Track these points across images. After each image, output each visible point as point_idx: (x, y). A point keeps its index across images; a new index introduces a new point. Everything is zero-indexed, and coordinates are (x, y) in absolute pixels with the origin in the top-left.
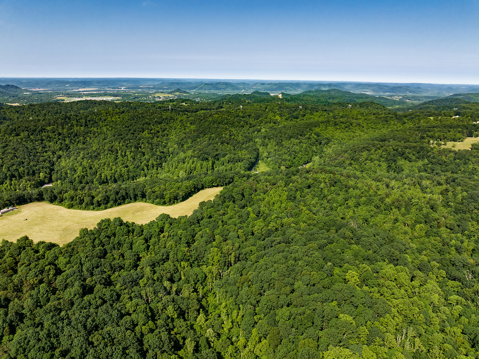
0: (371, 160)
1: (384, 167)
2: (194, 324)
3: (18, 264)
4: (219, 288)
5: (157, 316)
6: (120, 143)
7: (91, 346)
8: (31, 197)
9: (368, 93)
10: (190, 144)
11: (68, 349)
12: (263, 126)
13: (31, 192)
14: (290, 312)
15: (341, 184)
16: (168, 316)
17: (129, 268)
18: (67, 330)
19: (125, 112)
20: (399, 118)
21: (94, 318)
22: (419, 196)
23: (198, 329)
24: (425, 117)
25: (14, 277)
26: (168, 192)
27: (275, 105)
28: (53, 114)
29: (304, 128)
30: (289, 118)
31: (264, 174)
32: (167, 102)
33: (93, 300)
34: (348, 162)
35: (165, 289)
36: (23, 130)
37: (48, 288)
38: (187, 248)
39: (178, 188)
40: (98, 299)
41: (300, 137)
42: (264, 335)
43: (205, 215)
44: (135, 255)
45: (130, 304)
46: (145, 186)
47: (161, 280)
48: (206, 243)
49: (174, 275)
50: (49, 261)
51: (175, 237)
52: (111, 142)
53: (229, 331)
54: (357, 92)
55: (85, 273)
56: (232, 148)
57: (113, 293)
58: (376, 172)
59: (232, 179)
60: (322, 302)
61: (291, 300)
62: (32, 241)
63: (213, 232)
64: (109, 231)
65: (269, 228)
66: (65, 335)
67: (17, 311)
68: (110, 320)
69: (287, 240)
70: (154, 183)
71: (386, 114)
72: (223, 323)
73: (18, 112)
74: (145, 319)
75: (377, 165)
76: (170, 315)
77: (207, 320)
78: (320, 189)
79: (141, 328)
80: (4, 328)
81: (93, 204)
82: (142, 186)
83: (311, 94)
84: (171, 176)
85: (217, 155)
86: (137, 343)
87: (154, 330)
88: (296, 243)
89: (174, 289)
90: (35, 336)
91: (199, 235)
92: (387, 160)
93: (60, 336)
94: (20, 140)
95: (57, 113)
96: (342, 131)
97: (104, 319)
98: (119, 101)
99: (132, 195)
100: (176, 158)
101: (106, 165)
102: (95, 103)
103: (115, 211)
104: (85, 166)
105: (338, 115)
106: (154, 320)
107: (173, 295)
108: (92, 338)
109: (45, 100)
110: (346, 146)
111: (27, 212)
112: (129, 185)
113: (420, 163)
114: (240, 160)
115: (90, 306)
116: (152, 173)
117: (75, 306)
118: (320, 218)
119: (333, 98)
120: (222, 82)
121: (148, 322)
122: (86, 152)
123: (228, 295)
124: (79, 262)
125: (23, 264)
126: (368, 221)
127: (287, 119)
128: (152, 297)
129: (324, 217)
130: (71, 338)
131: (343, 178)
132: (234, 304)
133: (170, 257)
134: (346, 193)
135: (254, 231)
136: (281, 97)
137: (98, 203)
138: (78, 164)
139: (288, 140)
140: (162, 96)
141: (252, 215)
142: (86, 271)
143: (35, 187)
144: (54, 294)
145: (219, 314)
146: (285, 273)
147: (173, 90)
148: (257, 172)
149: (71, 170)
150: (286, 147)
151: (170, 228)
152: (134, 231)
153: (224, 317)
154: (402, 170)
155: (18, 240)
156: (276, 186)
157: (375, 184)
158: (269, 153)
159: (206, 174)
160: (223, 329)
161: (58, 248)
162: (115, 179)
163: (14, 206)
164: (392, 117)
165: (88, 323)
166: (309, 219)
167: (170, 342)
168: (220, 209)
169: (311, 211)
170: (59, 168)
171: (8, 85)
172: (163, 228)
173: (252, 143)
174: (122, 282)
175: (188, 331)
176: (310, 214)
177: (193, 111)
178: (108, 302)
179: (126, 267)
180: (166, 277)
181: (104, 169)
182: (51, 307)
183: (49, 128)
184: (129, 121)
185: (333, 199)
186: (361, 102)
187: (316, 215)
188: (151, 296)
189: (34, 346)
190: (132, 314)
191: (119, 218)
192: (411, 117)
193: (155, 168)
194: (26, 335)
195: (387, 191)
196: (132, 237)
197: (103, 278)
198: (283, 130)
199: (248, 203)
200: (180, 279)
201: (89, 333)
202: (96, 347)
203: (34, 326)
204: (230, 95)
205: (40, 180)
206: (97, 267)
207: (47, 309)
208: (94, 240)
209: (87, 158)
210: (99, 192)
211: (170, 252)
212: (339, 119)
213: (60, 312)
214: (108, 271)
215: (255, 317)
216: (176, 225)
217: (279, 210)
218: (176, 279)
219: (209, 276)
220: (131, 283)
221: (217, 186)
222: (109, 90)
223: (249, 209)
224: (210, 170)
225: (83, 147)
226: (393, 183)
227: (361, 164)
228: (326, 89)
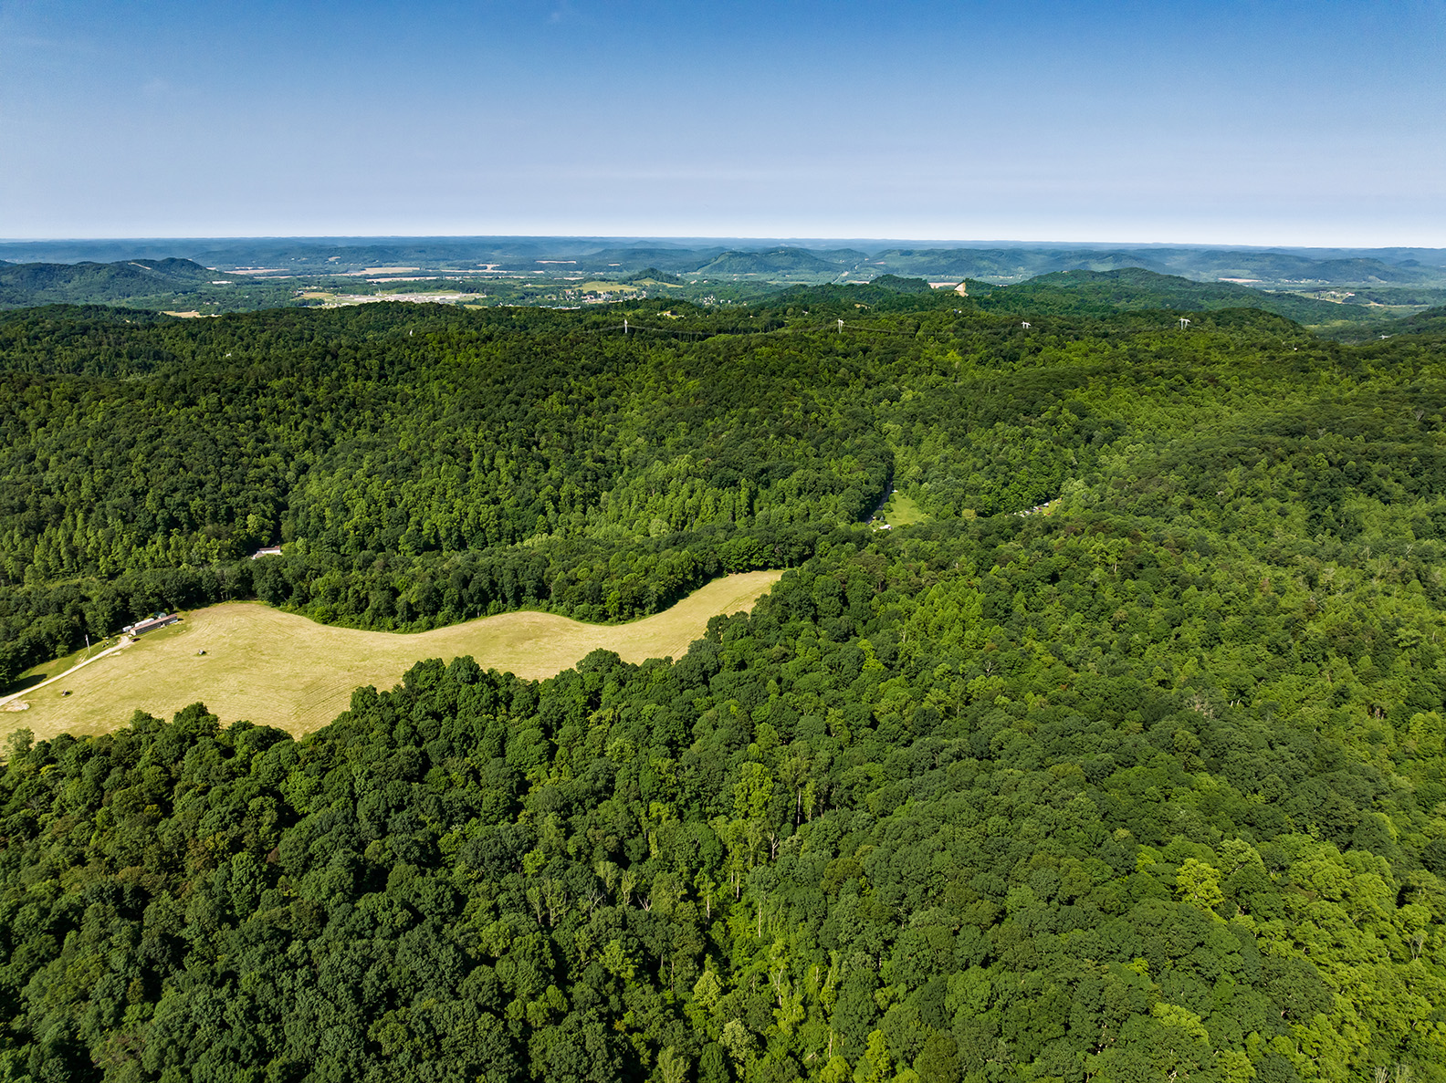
0: (1256, 496)
1: (1298, 520)
2: (684, 1002)
3: (176, 787)
4: (765, 889)
5: (574, 970)
6: (477, 432)
7: (373, 1055)
8: (219, 585)
9: (1239, 281)
10: (682, 437)
11: (307, 1061)
12: (907, 383)
13: (218, 571)
14: (993, 985)
15: (1158, 570)
16: (606, 971)
17: (493, 813)
18: (304, 998)
19: (495, 338)
20: (1347, 362)
21: (385, 967)
22: (1421, 619)
23: (697, 1018)
24: (1435, 357)
25: (162, 825)
26: (617, 583)
27: (945, 318)
28: (291, 342)
29: (1037, 389)
30: (990, 358)
31: (908, 532)
32: (617, 308)
33: (385, 910)
34: (1179, 500)
35: (600, 884)
36: (205, 390)
37: (255, 867)
38: (669, 760)
39: (647, 571)
40: (397, 909)
41: (1022, 418)
42: (905, 1052)
43: (725, 657)
44: (513, 774)
45: (492, 928)
46: (547, 561)
47: (587, 856)
48: (728, 745)
49: (630, 843)
50: (261, 781)
51: (634, 725)
52: (451, 428)
53: (796, 1031)
54: (1207, 276)
55: (365, 825)
56: (811, 450)
57: (444, 892)
58: (1270, 535)
59: (810, 546)
60: (1097, 957)
61: (997, 945)
62: (217, 720)
63: (749, 713)
64: (438, 699)
65: (925, 705)
66: (297, 1017)
67: (166, 929)
68: (432, 976)
69: (983, 749)
70: (575, 552)
71: (1303, 349)
72: (776, 1005)
73: (193, 336)
74: (537, 978)
75: (1273, 512)
76: (612, 970)
77: (725, 991)
78: (1089, 587)
79: (525, 1008)
80: (128, 981)
81: (393, 613)
82: (540, 563)
83: (1059, 284)
84: (626, 533)
85: (763, 471)
86: (511, 1055)
87: (564, 1015)
88: (1012, 759)
89: (627, 887)
90: (212, 1014)
91: (706, 721)
92: (1307, 495)
93: (284, 1019)
94: (195, 419)
95: (301, 339)
96: (1158, 401)
97: (413, 973)
98: (479, 304)
99: (507, 587)
100: (641, 480)
101: (436, 497)
102: (410, 312)
103: (456, 636)
104: (376, 498)
105: (1146, 351)
106: (563, 983)
107: (625, 904)
108: (376, 1032)
109: (270, 300)
110: (1172, 447)
111: (207, 631)
112: (502, 559)
113: (1421, 508)
114: (834, 488)
115: (373, 929)
116: (570, 523)
117: (330, 927)
118: (1090, 681)
119: (1129, 297)
120: (783, 249)
121: (544, 990)
122: (380, 456)
123: (795, 914)
124: (347, 791)
125: (188, 789)
126: (1247, 693)
127: (981, 362)
128: (560, 908)
129: (1104, 679)
130: (315, 1025)
131: (1163, 552)
132: (812, 944)
133: (617, 785)
134: (1175, 601)
135: (876, 714)
136: (963, 294)
137: (408, 610)
138: (355, 491)
139: (987, 428)
140: (602, 289)
141: (872, 664)
142: (365, 820)
143: (233, 555)
144: (272, 885)
145: (762, 974)
146: (976, 858)
147: (637, 273)
148: (886, 527)
149: (334, 507)
150: (978, 448)
151: (619, 695)
152: (512, 699)
153: (778, 984)
154: (1360, 531)
155: (178, 715)
156: (948, 573)
157: (1269, 573)
158: (926, 467)
159: (731, 530)
160: (776, 1023)
161: (288, 744)
162: (460, 537)
163: (172, 612)
164: (1325, 359)
165: (367, 983)
166: (1056, 682)
167: (612, 1057)
168: (771, 641)
169: (1060, 656)
170: (300, 502)
171: (173, 260)
172: (597, 693)
173: (873, 435)
174: (470, 861)
175: (667, 1023)
176: (1057, 668)
177: (694, 335)
178: (429, 918)
179: (485, 812)
180: (605, 849)
181: (429, 506)
182: (262, 925)
183: (276, 384)
184: (506, 366)
185: (1132, 619)
186: (1220, 308)
187: (1077, 671)
188: (557, 907)
189: (209, 1045)
190: (498, 959)
191: (470, 659)
192: (1388, 357)
193: (579, 507)
194: (188, 1006)
195: (1311, 597)
196: (505, 717)
197: (416, 842)
198: (971, 397)
199: (859, 625)
200: (647, 855)
201: (370, 1014)
202: (388, 1058)
203: (210, 982)
204: (805, 286)
205: (248, 535)
206: (400, 808)
207: (249, 933)
208: (394, 723)
209: (380, 473)
210: (414, 578)
211: (617, 769)
212: (1150, 362)
213: (287, 944)
214: (433, 821)
215: (878, 994)
216: (636, 686)
217: (957, 650)
218: (633, 855)
219: (735, 851)
220: (497, 862)
221: (765, 567)
222: (451, 272)
223: (864, 644)
224: (743, 518)
225: (371, 440)
226: (1330, 572)
227: (1222, 508)
228: (1106, 267)
